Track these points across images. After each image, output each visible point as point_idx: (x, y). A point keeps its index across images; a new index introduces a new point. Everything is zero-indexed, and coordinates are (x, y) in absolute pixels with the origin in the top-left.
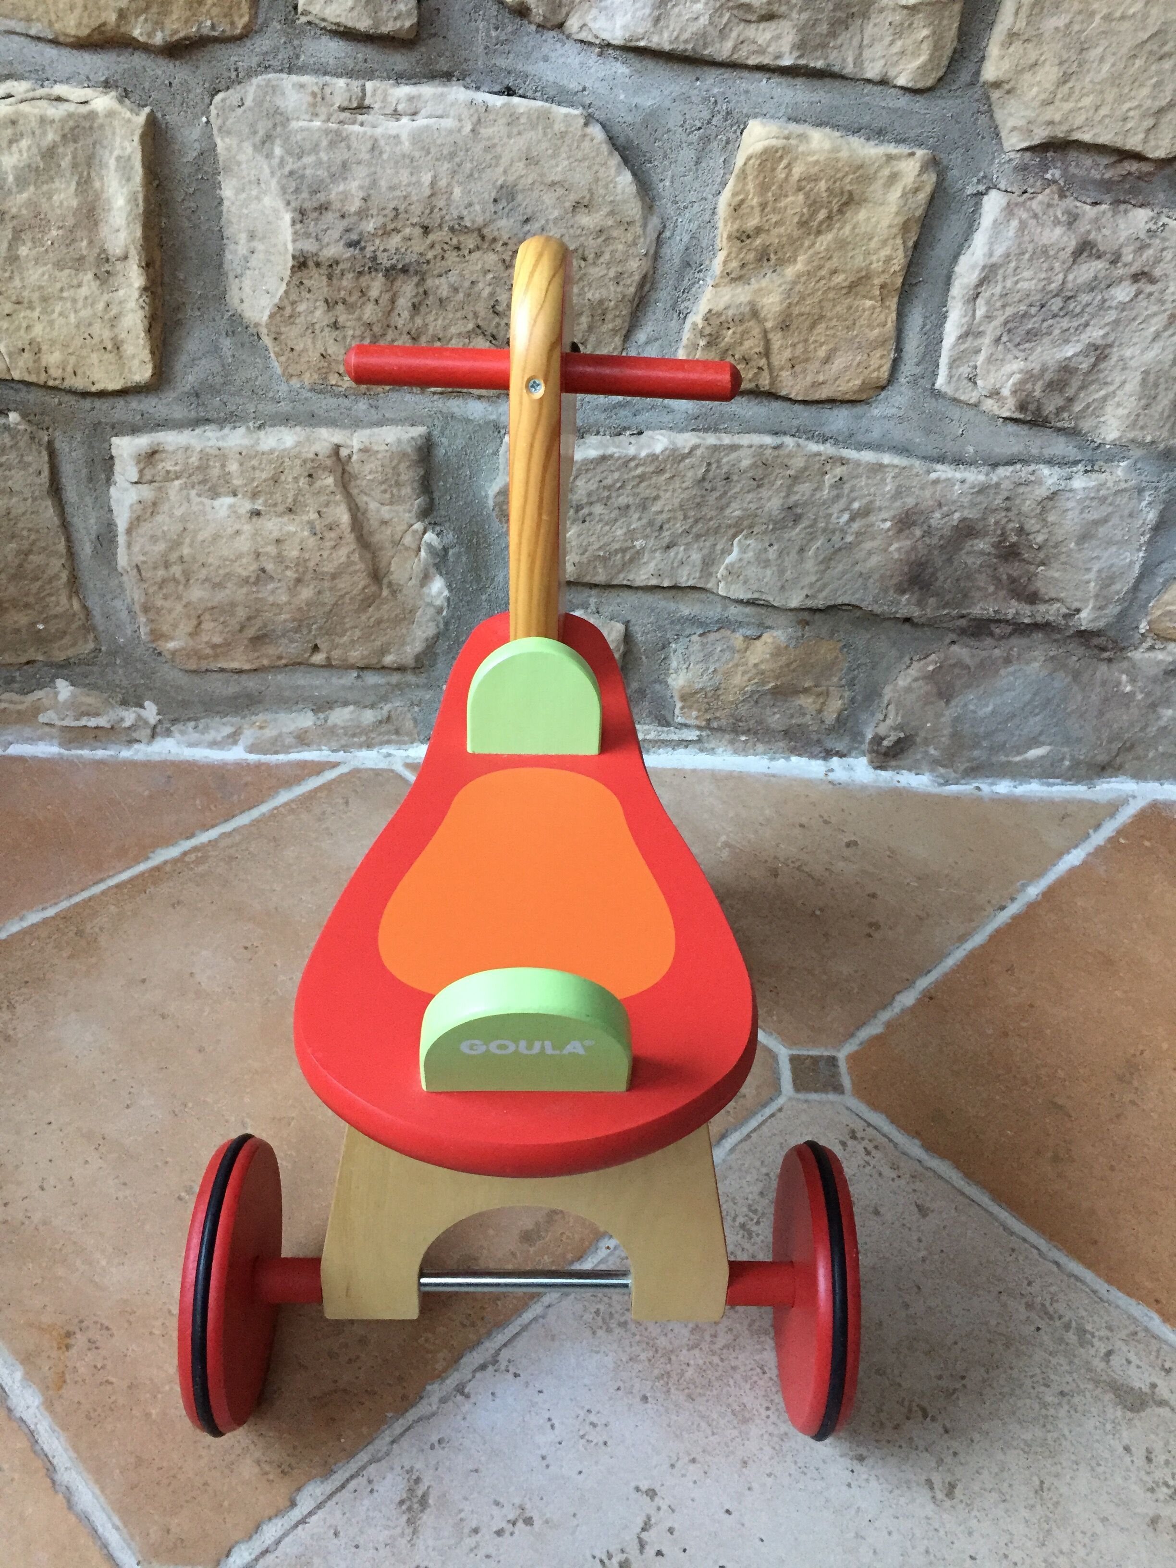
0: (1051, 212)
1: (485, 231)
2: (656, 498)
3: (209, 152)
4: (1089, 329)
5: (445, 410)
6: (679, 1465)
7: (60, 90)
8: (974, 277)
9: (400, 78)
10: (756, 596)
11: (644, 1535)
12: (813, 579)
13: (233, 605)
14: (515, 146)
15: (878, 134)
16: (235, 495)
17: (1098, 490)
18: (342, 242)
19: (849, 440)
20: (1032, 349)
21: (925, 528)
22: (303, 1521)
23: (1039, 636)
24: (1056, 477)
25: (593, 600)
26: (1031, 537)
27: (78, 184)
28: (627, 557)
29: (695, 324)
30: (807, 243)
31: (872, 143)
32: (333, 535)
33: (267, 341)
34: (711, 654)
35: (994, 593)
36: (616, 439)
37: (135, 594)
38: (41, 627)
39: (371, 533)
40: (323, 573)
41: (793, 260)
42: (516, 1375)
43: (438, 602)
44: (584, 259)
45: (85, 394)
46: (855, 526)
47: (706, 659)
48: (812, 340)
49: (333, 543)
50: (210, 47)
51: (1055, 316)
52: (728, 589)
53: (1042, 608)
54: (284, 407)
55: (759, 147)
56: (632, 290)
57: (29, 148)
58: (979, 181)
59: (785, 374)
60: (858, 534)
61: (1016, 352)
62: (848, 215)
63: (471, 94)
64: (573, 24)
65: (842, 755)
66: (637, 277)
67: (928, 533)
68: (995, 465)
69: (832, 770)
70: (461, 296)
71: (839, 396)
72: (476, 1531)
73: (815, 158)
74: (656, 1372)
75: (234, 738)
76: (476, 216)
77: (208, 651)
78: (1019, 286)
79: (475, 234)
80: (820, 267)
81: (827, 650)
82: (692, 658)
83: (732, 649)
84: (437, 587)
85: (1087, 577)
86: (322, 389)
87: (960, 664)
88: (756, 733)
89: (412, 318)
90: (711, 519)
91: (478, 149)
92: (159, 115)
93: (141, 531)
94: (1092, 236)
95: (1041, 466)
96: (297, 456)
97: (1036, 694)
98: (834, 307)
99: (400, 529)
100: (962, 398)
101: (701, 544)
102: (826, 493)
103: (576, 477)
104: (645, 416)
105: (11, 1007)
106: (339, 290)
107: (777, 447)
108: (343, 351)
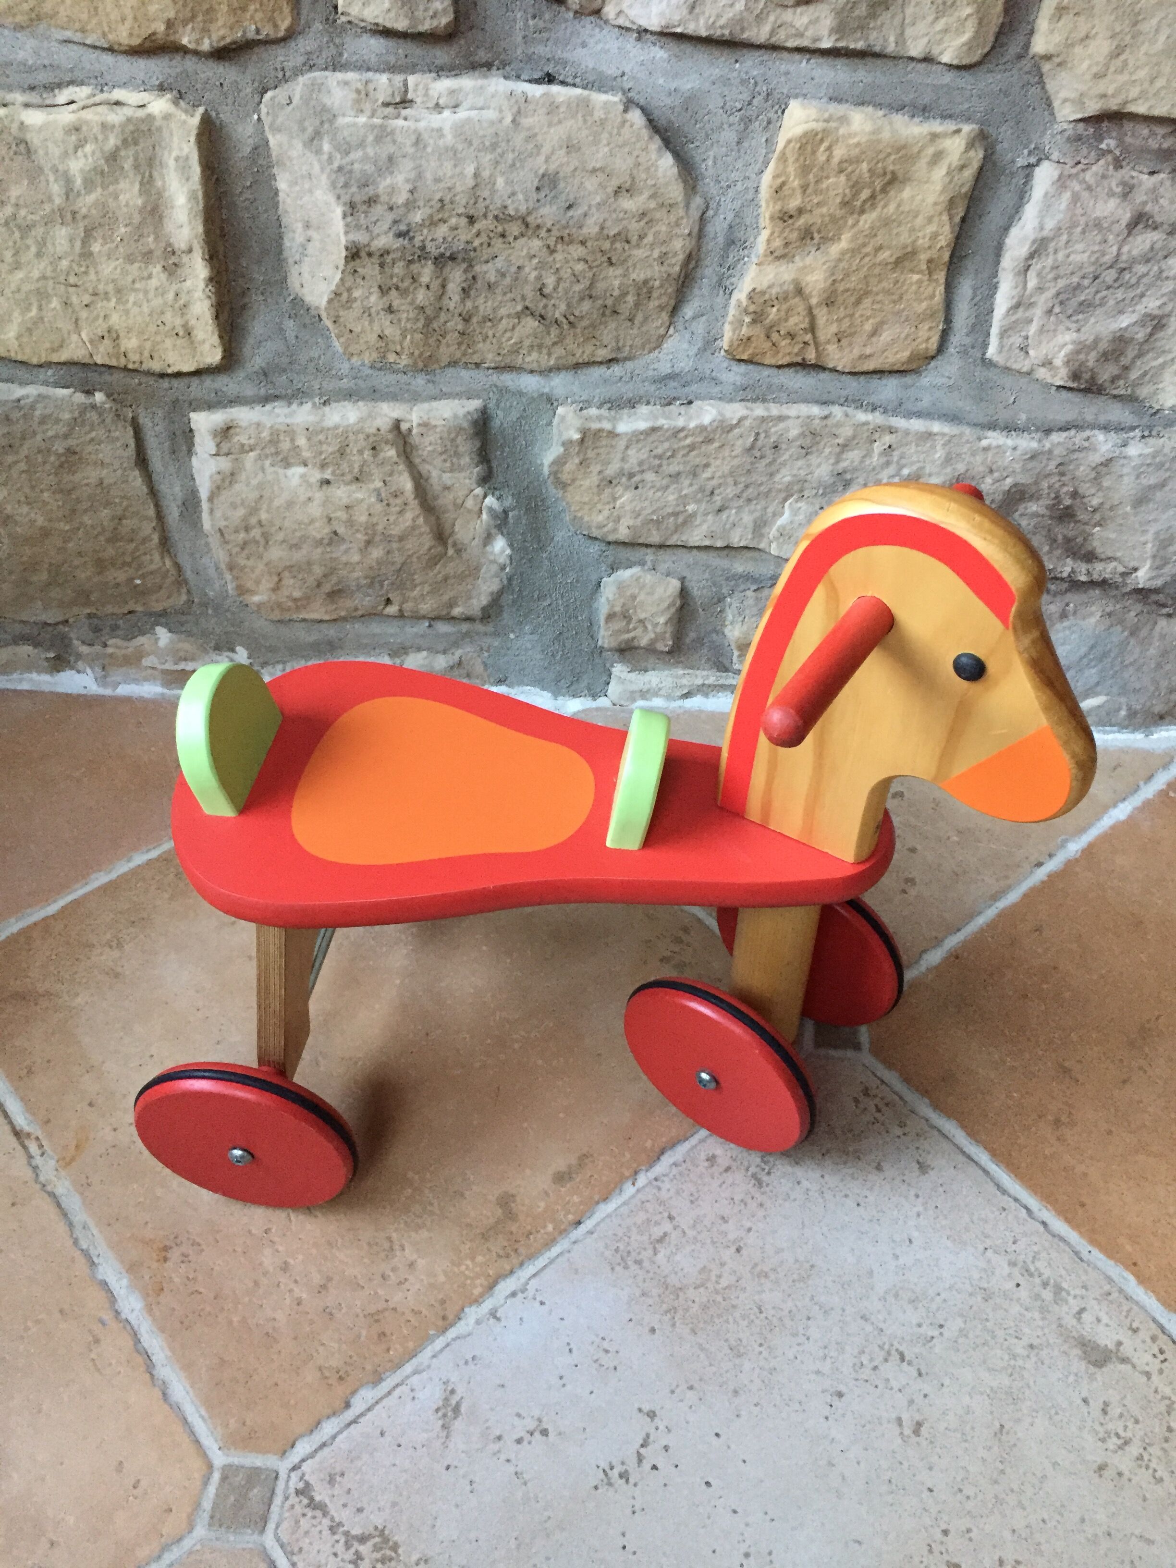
0: (1105, 183)
1: (529, 219)
2: (707, 465)
3: (261, 148)
4: (1144, 300)
5: (499, 384)
6: (678, 1391)
7: (118, 94)
8: (1024, 251)
9: (440, 71)
11: (642, 1451)
13: (309, 563)
14: (553, 136)
15: (924, 111)
16: (306, 465)
17: (1154, 457)
18: (391, 235)
19: (898, 409)
20: (1086, 321)
22: (355, 1421)
23: (1096, 593)
24: (1109, 445)
25: (649, 559)
26: (1086, 500)
27: (141, 183)
28: (681, 519)
29: (739, 302)
30: (850, 222)
31: (917, 120)
32: (399, 501)
33: (328, 323)
35: (1049, 553)
36: (666, 409)
37: (220, 555)
38: (138, 582)
39: (436, 498)
40: (390, 536)
41: (836, 238)
42: (542, 1303)
43: (502, 560)
44: (628, 242)
45: (162, 375)
48: (858, 314)
49: (398, 509)
50: (256, 50)
51: (1108, 288)
52: (780, 547)
53: (1099, 566)
54: (345, 383)
55: (799, 130)
56: (677, 268)
57: (93, 153)
58: (1030, 153)
59: (832, 348)
61: (1068, 323)
62: (892, 193)
63: (511, 85)
64: (610, 11)
66: (681, 257)
68: (1048, 431)
71: (887, 367)
72: (499, 1438)
73: (855, 140)
74: (665, 1307)
76: (519, 205)
77: (290, 604)
78: (1071, 258)
79: (519, 222)
80: (864, 245)
82: (747, 612)
84: (500, 546)
85: (1143, 539)
89: (463, 301)
90: (761, 484)
91: (518, 140)
92: (213, 114)
93: (222, 498)
94: (1148, 208)
95: (1096, 432)
96: (358, 432)
97: (1092, 647)
98: (880, 282)
99: (461, 493)
100: (1016, 366)
101: (752, 507)
102: (875, 459)
103: (627, 447)
104: (694, 387)
105: (120, 945)
106: (391, 277)
107: (825, 417)
108: (399, 333)
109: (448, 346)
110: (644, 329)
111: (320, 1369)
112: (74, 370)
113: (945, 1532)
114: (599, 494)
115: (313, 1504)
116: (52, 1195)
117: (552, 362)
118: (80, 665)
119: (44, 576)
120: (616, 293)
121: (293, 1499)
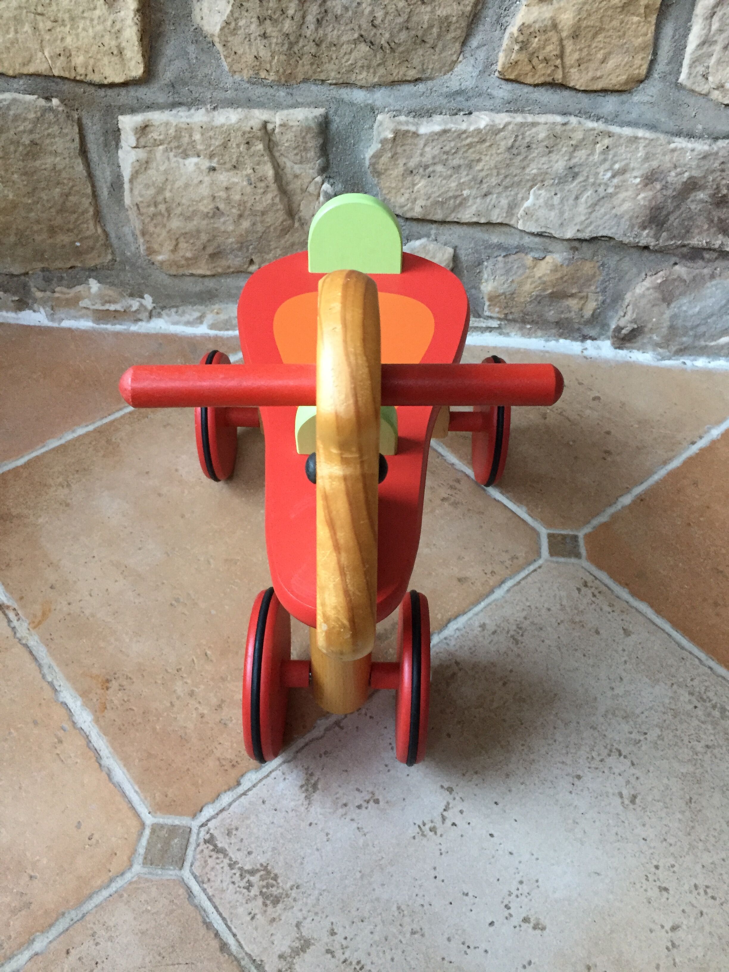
2: (479, 160)
5: (337, 96)
6: (468, 775)
10: (543, 230)
11: (445, 814)
12: (583, 218)
13: (198, 231)
16: (199, 156)
19: (614, 119)
21: (664, 183)
22: (244, 794)
25: (433, 232)
28: (458, 202)
29: (512, 34)
32: (263, 184)
33: (219, 47)
34: (510, 269)
35: (708, 230)
36: (454, 118)
37: (136, 223)
38: (78, 244)
39: (288, 184)
40: (256, 211)
42: (371, 717)
45: (101, 86)
46: (615, 181)
47: (508, 272)
48: (594, 45)
49: (262, 190)
52: (524, 224)
54: (230, 94)
56: (469, 8)
59: (573, 71)
60: (616, 187)
65: (593, 339)
67: (665, 187)
68: (716, 139)
69: (586, 349)
70: (350, 13)
71: (610, 87)
72: (345, 805)
74: (456, 721)
75: (200, 320)
77: (183, 262)
81: (588, 268)
82: (498, 272)
83: (524, 266)
86: (255, 81)
87: (680, 278)
88: (537, 323)
89: (317, 29)
90: (516, 176)
93: (139, 180)
96: (239, 129)
98: (611, 21)
99: (307, 180)
100: (698, 89)
101: (508, 193)
102: (596, 157)
103: (425, 145)
104: (474, 101)
105: (69, 486)
106: (267, 10)
107: (565, 124)
108: (270, 54)
109: (303, 66)
110: (442, 55)
111: (219, 759)
112: (39, 80)
113: (657, 867)
114: (403, 181)
115: (217, 849)
116: (26, 646)
117: (376, 80)
118: (36, 306)
119: (12, 239)
120: (425, 26)
121: (202, 846)
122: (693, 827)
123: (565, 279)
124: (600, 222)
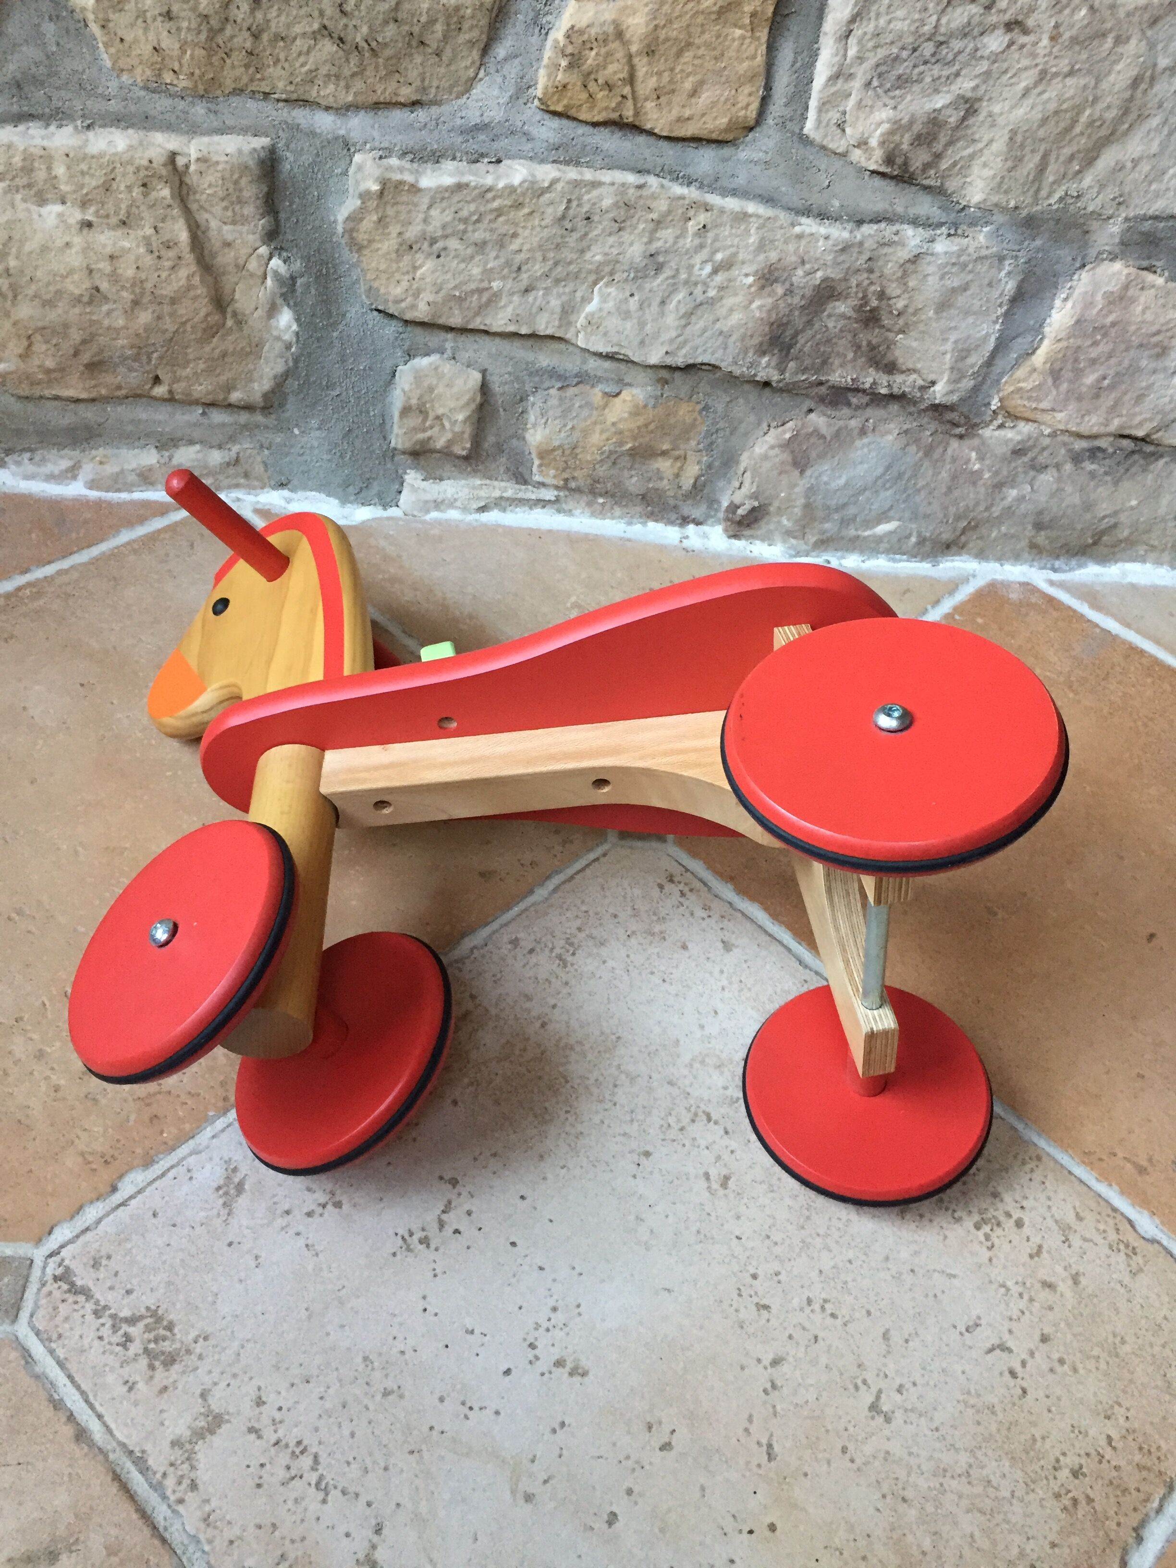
2: (515, 235)
4: (960, 79)
5: (290, 120)
6: (481, 1159)
8: (845, 15)
10: (615, 349)
11: (444, 1217)
12: (674, 334)
13: (65, 326)
16: (63, 203)
17: (959, 256)
19: (712, 184)
20: (902, 97)
21: (787, 285)
22: (124, 1204)
23: (894, 407)
24: (917, 241)
25: (449, 345)
26: (892, 302)
28: (484, 299)
29: (556, 42)
32: (171, 254)
33: (94, 28)
34: (569, 409)
35: (854, 360)
36: (474, 166)
39: (214, 255)
40: (161, 297)
43: (288, 337)
46: (719, 278)
47: (565, 413)
48: (679, 68)
49: (171, 263)
51: (926, 62)
52: (587, 340)
53: (899, 378)
54: (114, 106)
59: (650, 105)
60: (721, 288)
61: (886, 99)
65: (698, 523)
67: (789, 292)
68: (860, 222)
69: (687, 537)
71: (704, 134)
72: (288, 1212)
74: (466, 1081)
75: (72, 473)
77: (41, 376)
78: (892, 26)
81: (685, 412)
82: (550, 413)
83: (589, 404)
84: (285, 319)
85: (942, 348)
86: (155, 87)
87: (816, 432)
88: (613, 496)
89: (253, 11)
90: (570, 263)
95: (906, 226)
96: (130, 162)
97: (888, 468)
98: (702, 33)
99: (244, 252)
100: (830, 146)
101: (561, 290)
102: (689, 242)
103: (429, 208)
104: (503, 143)
107: (640, 187)
108: (177, 46)
109: (233, 67)
110: (453, 68)
111: (82, 1154)
113: (754, 1277)
114: (397, 262)
115: (74, 1289)
117: (350, 98)
120: (424, 19)
121: (51, 1286)
122: (808, 1218)
123: (652, 427)
124: (698, 341)
